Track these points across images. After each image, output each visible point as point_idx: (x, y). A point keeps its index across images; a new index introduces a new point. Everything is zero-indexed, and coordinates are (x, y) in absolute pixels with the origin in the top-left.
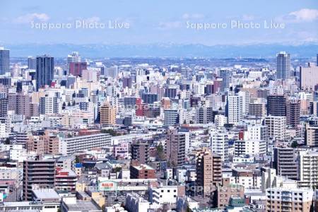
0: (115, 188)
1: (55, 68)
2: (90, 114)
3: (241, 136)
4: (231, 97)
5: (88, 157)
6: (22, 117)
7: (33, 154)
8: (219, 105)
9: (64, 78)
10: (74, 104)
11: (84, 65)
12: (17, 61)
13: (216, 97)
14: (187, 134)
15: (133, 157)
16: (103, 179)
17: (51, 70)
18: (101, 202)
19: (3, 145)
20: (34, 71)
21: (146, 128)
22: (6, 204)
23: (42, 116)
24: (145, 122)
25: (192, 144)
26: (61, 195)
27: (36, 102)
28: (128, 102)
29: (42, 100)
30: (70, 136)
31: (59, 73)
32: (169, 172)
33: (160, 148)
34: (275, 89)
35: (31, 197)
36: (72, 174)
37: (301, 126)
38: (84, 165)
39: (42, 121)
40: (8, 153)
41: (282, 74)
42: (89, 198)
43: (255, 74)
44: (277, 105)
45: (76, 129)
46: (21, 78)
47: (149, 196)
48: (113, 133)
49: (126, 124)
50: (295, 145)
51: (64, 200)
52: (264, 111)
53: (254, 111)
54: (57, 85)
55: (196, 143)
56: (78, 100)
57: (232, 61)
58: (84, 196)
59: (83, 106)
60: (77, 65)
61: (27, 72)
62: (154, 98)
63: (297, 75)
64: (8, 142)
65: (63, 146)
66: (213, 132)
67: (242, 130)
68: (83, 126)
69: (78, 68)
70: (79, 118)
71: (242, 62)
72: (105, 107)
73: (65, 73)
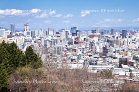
1: (127, 33)
2: (137, 45)
5: (137, 57)
6: (118, 46)
7: (122, 56)
9: (129, 36)
10: (132, 43)
11: (135, 32)
12: (116, 31)
17: (126, 34)
19: (113, 53)
20: (121, 34)
22: (115, 69)
23: (123, 46)
26: (130, 67)
27: (122, 42)
29: (124, 42)
30: (131, 51)
31: (128, 34)
35: (121, 67)
36: (132, 61)
38: (136, 59)
39: (124, 47)
40: (115, 55)
42: (137, 68)
45: (133, 49)
46: (118, 36)
51: (131, 68)
54: (128, 38)
56: (133, 41)
58: (136, 67)
59: (135, 43)
60: (133, 32)
61: (119, 34)
64: (115, 52)
65: (129, 54)
68: (135, 49)
69: (133, 33)
73: (130, 34)
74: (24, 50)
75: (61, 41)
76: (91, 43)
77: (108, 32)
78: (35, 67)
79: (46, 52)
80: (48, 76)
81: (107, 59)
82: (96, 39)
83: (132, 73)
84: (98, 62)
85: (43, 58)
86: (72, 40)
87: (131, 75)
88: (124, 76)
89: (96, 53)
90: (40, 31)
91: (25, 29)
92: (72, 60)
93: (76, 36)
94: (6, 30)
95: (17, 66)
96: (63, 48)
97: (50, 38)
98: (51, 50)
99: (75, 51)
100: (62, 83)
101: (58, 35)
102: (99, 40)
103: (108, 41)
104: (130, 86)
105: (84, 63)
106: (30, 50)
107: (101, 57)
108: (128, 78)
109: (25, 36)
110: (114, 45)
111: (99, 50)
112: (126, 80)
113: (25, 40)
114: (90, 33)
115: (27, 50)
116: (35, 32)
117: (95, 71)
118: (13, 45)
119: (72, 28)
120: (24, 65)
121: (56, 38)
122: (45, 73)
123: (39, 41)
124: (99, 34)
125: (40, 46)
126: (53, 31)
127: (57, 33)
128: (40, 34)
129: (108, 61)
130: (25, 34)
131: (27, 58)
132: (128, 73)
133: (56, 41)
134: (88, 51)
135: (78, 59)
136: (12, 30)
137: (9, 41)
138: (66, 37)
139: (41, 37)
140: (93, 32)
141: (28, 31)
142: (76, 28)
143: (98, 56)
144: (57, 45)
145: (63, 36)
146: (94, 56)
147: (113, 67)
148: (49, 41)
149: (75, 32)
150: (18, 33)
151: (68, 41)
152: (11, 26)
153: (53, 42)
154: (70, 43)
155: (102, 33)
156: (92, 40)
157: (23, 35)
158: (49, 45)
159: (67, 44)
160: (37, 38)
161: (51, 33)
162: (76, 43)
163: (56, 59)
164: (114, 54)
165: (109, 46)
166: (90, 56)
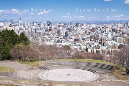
0: (88, 43)
2: (84, 32)
3: (108, 35)
4: (106, 29)
6: (74, 32)
7: (76, 37)
8: (104, 30)
11: (83, 24)
12: (73, 23)
13: (104, 29)
14: (99, 35)
15: (91, 38)
16: (86, 42)
18: (86, 45)
20: (76, 25)
21: (93, 34)
24: (93, 33)
25: (100, 36)
26: (80, 44)
27: (76, 30)
28: (90, 30)
31: (79, 25)
32: (96, 40)
33: (95, 37)
34: (114, 27)
35: (75, 44)
36: (81, 41)
37: (118, 33)
38: (83, 39)
39: (77, 32)
41: (115, 25)
43: (110, 25)
44: (114, 30)
46: (74, 26)
47: (93, 44)
48: (88, 34)
49: (90, 33)
50: (116, 36)
52: (112, 31)
53: (110, 31)
54: (79, 27)
55: (101, 36)
57: (107, 23)
58: (83, 44)
59: (83, 30)
62: (94, 29)
63: (117, 25)
64: (72, 36)
65: (80, 36)
66: (103, 34)
67: (108, 34)
68: (83, 33)
69: (82, 25)
70: (83, 32)
71: (108, 23)
72: (86, 31)
74: (19, 34)
75: (41, 29)
76: (58, 30)
77: (68, 24)
78: (26, 44)
79: (32, 35)
80: (34, 49)
81: (67, 39)
82: (61, 28)
83: (81, 47)
84: (63, 41)
85: (31, 39)
86: (47, 28)
87: (80, 48)
88: (77, 49)
89: (61, 36)
90: (28, 23)
91: (19, 21)
92: (48, 40)
93: (50, 26)
94: (8, 22)
95: (15, 43)
96: (42, 33)
97: (34, 27)
98: (35, 35)
99: (49, 35)
100: (42, 53)
101: (39, 25)
102: (63, 28)
103: (68, 29)
104: (80, 54)
105: (54, 42)
106: (22, 34)
107: (64, 38)
108: (78, 50)
109: (19, 26)
110: (71, 31)
111: (63, 34)
112: (77, 51)
113: (20, 28)
114: (58, 24)
115: (21, 34)
116: (25, 24)
117: (61, 46)
118: (12, 31)
119: (47, 21)
120: (19, 43)
121: (38, 27)
122: (32, 47)
123: (28, 29)
124: (63, 25)
125: (28, 32)
126: (36, 23)
127: (39, 24)
128: (28, 25)
129: (68, 41)
130: (19, 25)
131: (21, 39)
132: (79, 47)
133: (38, 29)
134: (56, 35)
135: (51, 39)
136: (11, 23)
137: (9, 29)
138: (44, 26)
139: (29, 27)
140: (60, 23)
141: (21, 23)
142: (49, 21)
143: (62, 38)
144: (39, 31)
145: (42, 26)
146: (60, 37)
147: (71, 44)
148: (34, 29)
149: (49, 23)
150: (15, 24)
151: (45, 29)
152: (11, 20)
153: (36, 30)
154: (46, 30)
155: (65, 24)
156: (59, 28)
157: (18, 25)
158: (34, 31)
159: (44, 31)
160: (27, 27)
161: (35, 24)
162: (50, 30)
163: (38, 39)
164: (71, 36)
165: (69, 32)
166: (58, 38)
